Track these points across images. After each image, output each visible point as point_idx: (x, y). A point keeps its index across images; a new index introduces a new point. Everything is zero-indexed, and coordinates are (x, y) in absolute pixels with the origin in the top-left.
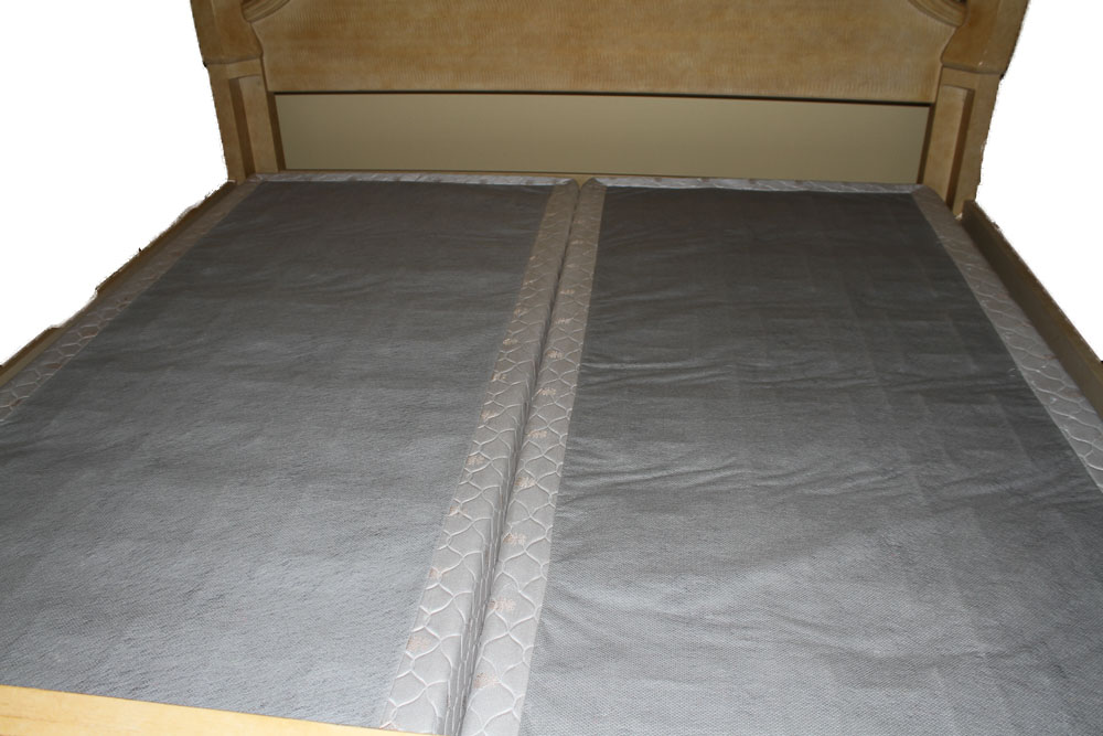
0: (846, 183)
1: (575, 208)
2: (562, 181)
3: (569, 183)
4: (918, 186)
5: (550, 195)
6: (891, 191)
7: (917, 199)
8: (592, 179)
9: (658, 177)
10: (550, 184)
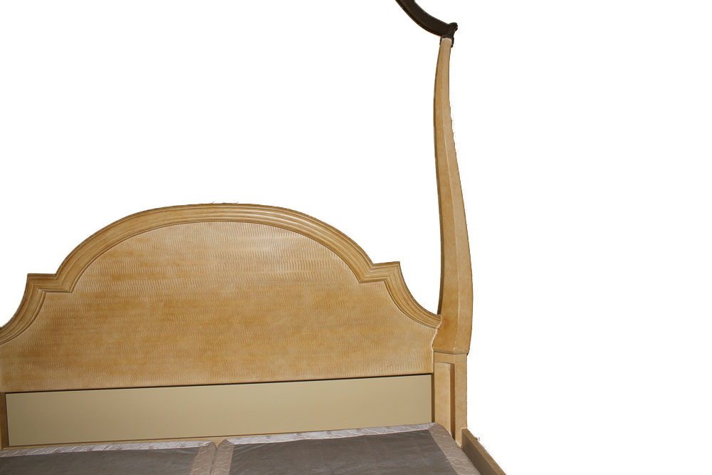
0: (388, 427)
1: (213, 463)
2: (205, 444)
3: (210, 444)
4: (432, 424)
5: (196, 454)
6: (416, 430)
7: (432, 432)
8: (225, 440)
9: (268, 435)
10: (196, 446)
